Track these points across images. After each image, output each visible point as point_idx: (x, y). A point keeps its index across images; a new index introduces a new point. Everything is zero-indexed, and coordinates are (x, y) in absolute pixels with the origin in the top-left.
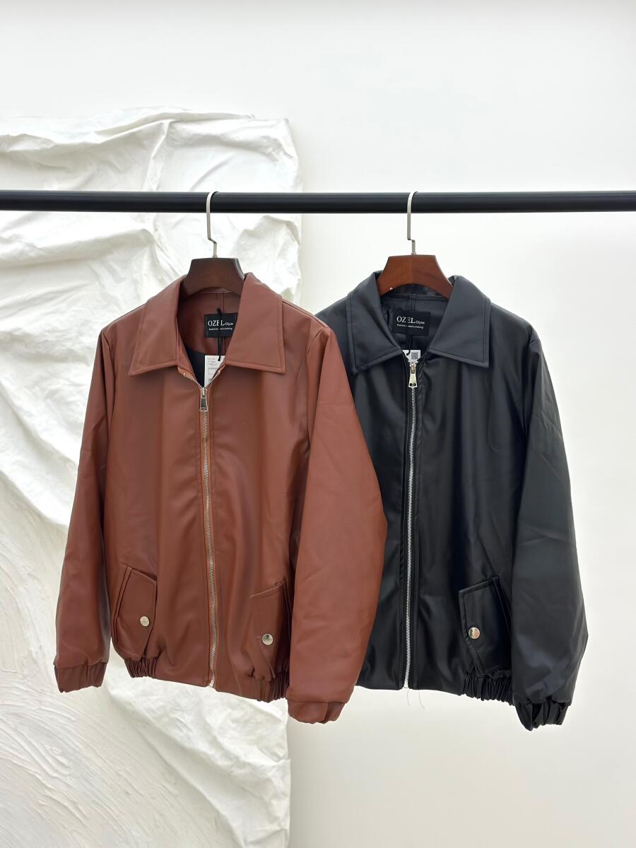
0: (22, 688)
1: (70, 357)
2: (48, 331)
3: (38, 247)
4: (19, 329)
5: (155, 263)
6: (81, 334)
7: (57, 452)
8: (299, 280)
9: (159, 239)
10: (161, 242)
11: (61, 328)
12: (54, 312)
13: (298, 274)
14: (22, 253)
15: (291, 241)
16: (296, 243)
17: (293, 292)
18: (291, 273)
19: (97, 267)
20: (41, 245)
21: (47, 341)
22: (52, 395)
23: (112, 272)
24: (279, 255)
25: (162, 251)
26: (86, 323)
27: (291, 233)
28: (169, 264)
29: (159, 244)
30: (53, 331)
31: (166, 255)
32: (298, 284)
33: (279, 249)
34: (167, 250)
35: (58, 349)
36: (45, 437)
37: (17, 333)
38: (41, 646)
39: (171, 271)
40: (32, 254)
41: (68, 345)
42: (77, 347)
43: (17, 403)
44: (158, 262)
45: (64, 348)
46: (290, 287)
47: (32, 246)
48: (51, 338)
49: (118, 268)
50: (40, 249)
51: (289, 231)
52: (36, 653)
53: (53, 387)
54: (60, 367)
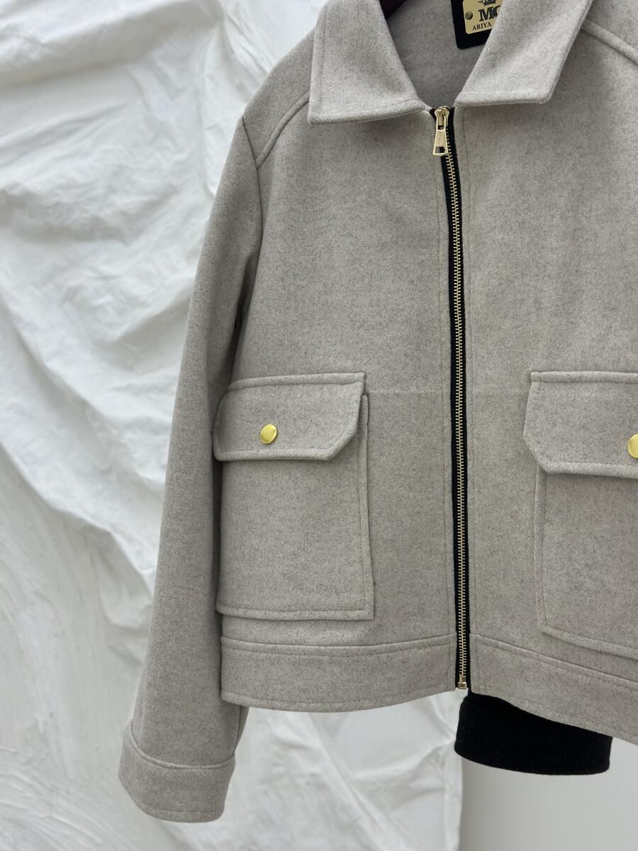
0: (27, 779)
1: (97, 231)
2: (62, 187)
3: (43, 41)
4: (17, 185)
5: (227, 55)
6: (112, 190)
7: (70, 390)
9: (236, 13)
10: (239, 19)
11: (80, 179)
12: (71, 156)
14: (19, 55)
19: (140, 74)
20: (46, 38)
21: (58, 204)
22: (71, 296)
23: (164, 80)
25: (241, 32)
26: (119, 171)
28: (250, 54)
29: (235, 20)
30: (67, 187)
31: (248, 40)
34: (250, 31)
35: (78, 218)
36: (53, 365)
37: (15, 192)
38: (51, 715)
39: (255, 68)
40: (34, 56)
41: (92, 209)
42: (106, 214)
43: (15, 308)
44: (233, 52)
45: (86, 216)
47: (33, 41)
48: (65, 198)
49: (171, 72)
50: (45, 45)
52: (46, 724)
53: (73, 283)
54: (83, 248)
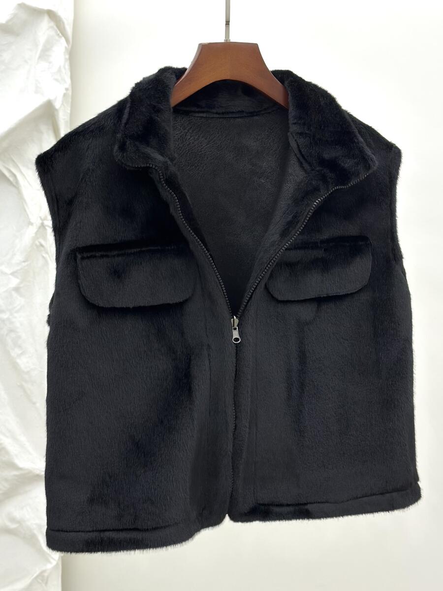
8: (67, 89)
13: (65, 82)
15: (57, 38)
16: (63, 40)
17: (57, 105)
18: (57, 80)
24: (40, 57)
27: (55, 27)
32: (65, 95)
33: (40, 47)
46: (52, 98)
51: (52, 24)
